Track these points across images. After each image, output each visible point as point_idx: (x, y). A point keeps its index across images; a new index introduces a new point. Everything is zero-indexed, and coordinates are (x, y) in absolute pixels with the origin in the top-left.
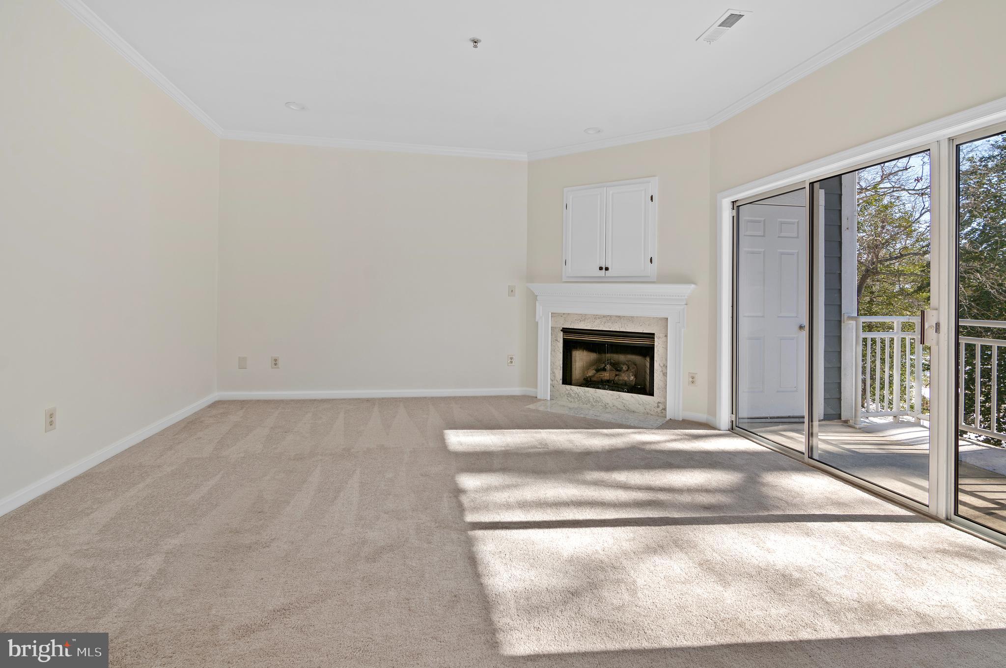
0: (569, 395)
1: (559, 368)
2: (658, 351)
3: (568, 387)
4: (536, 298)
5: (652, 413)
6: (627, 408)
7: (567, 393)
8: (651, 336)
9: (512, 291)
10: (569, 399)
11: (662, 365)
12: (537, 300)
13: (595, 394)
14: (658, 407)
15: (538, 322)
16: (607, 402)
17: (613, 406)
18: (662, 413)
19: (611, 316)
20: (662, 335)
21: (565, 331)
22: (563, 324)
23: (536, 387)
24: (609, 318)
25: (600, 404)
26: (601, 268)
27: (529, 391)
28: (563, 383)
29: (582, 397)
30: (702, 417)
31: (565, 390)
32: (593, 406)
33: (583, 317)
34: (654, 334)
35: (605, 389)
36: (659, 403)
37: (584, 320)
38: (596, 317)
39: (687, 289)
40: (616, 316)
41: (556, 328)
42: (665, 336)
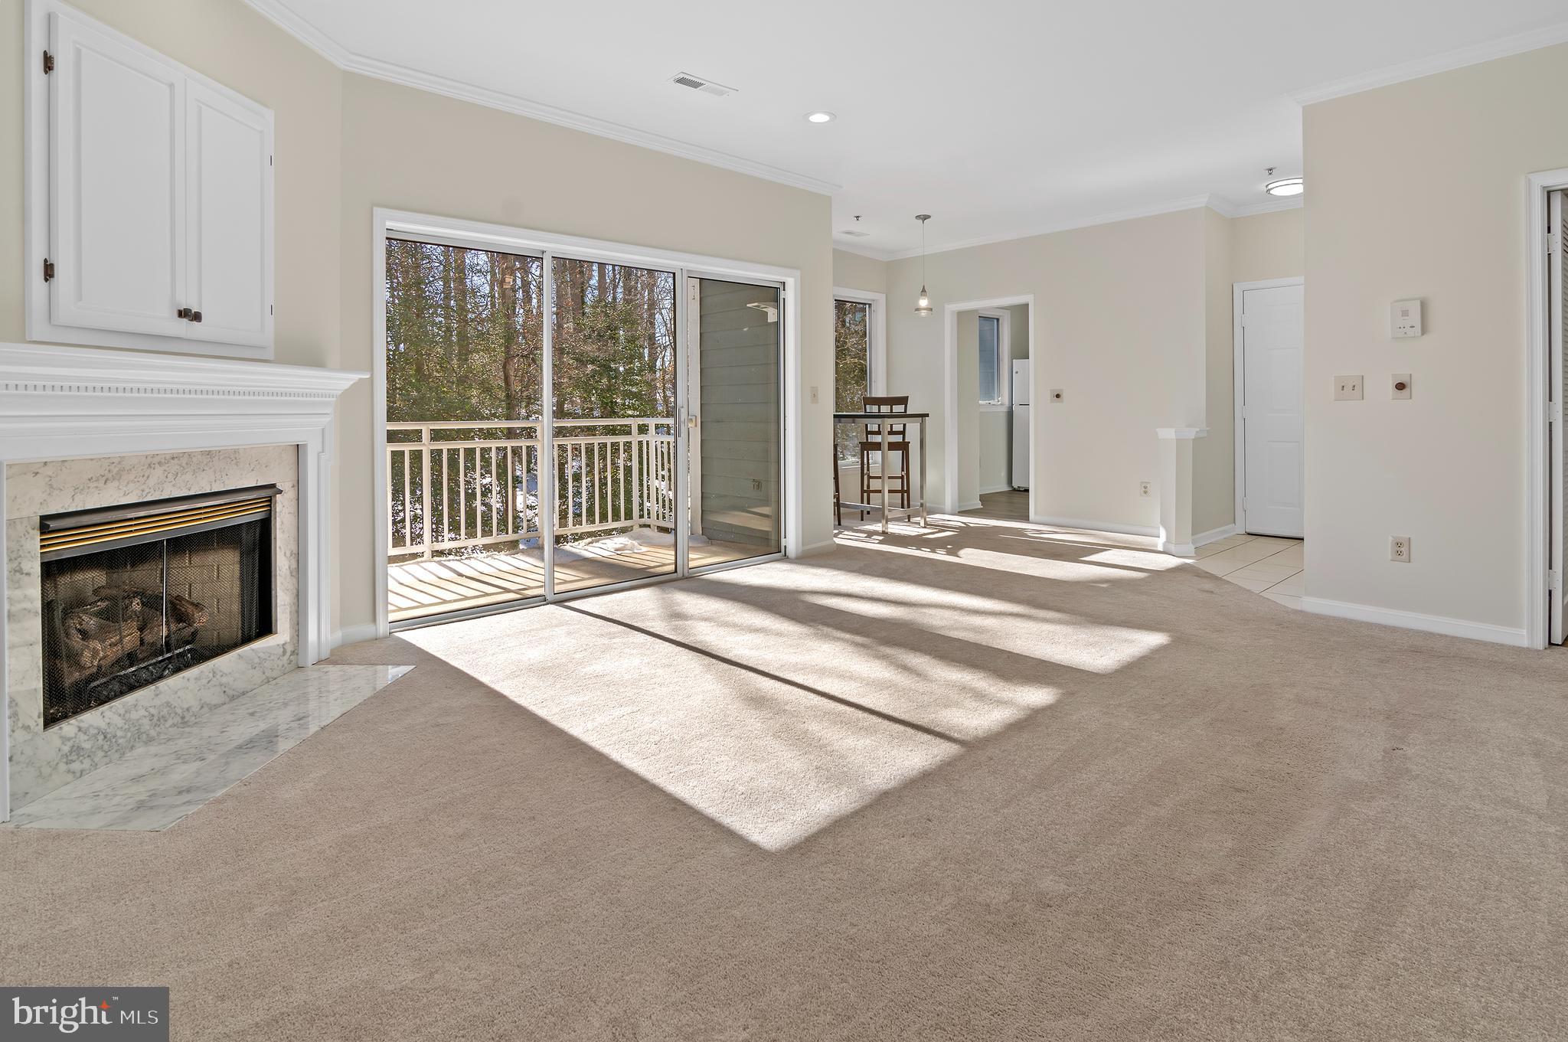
1: (32, 674)
2: (283, 522)
3: (66, 726)
5: (274, 674)
6: (231, 692)
7: (66, 749)
8: (267, 493)
10: (75, 766)
14: (285, 653)
17: (202, 707)
18: (291, 662)
19: (189, 454)
20: (288, 487)
21: (49, 525)
22: (41, 504)
25: (169, 723)
26: (182, 315)
28: (47, 726)
31: (59, 743)
33: (116, 468)
34: (272, 487)
36: (285, 643)
37: (118, 477)
41: (26, 522)
42: (293, 486)
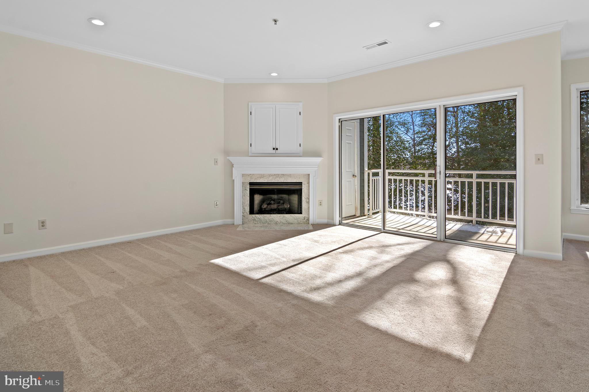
0: (254, 220)
1: (248, 205)
2: (304, 191)
3: (253, 216)
4: (233, 166)
5: (301, 223)
6: (288, 222)
7: (253, 219)
8: (300, 184)
9: (216, 162)
10: (255, 222)
11: (306, 198)
12: (233, 167)
13: (270, 217)
14: (304, 219)
15: (234, 180)
16: (277, 221)
17: (281, 222)
18: (306, 222)
19: (278, 175)
20: (306, 183)
21: (251, 184)
22: (250, 180)
23: (233, 217)
24: (277, 175)
25: (273, 222)
26: (274, 149)
27: (229, 221)
28: (250, 214)
29: (263, 220)
30: (325, 221)
31: (252, 217)
32: (269, 224)
33: (262, 176)
34: (302, 183)
35: (274, 214)
36: (305, 217)
37: (263, 177)
38: (270, 175)
39: (318, 160)
40: (282, 174)
41: (245, 183)
42: (308, 183)
